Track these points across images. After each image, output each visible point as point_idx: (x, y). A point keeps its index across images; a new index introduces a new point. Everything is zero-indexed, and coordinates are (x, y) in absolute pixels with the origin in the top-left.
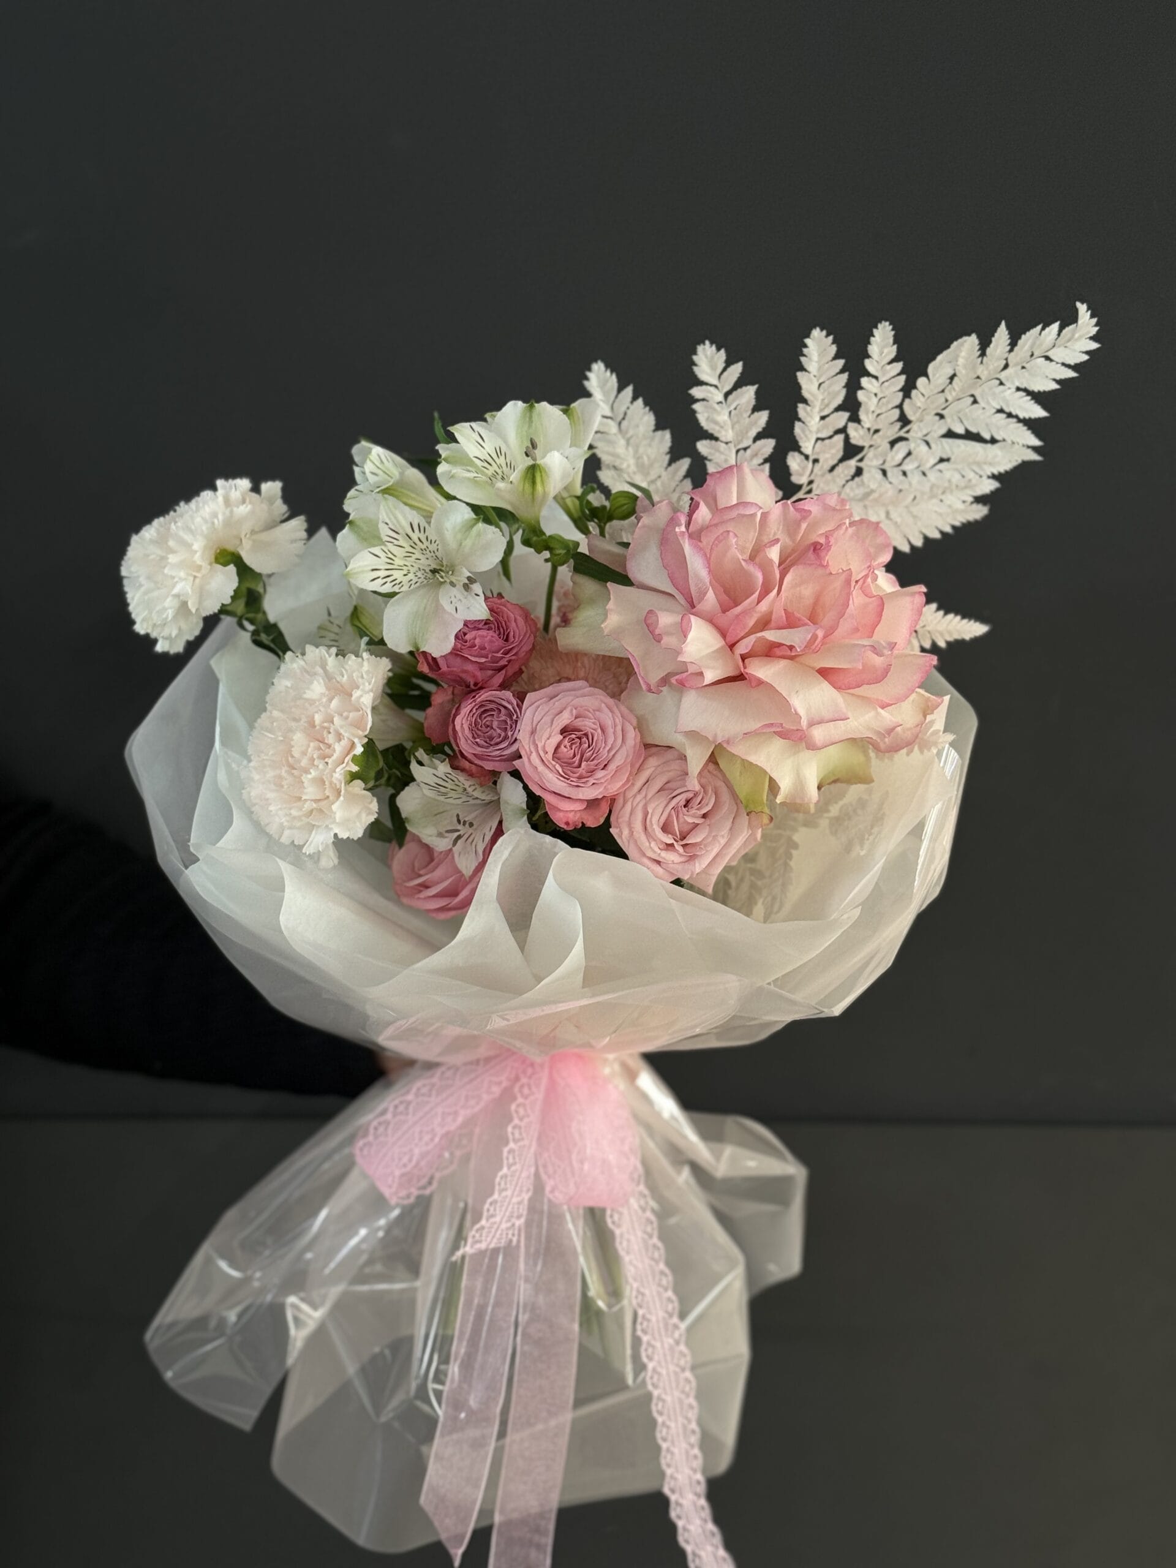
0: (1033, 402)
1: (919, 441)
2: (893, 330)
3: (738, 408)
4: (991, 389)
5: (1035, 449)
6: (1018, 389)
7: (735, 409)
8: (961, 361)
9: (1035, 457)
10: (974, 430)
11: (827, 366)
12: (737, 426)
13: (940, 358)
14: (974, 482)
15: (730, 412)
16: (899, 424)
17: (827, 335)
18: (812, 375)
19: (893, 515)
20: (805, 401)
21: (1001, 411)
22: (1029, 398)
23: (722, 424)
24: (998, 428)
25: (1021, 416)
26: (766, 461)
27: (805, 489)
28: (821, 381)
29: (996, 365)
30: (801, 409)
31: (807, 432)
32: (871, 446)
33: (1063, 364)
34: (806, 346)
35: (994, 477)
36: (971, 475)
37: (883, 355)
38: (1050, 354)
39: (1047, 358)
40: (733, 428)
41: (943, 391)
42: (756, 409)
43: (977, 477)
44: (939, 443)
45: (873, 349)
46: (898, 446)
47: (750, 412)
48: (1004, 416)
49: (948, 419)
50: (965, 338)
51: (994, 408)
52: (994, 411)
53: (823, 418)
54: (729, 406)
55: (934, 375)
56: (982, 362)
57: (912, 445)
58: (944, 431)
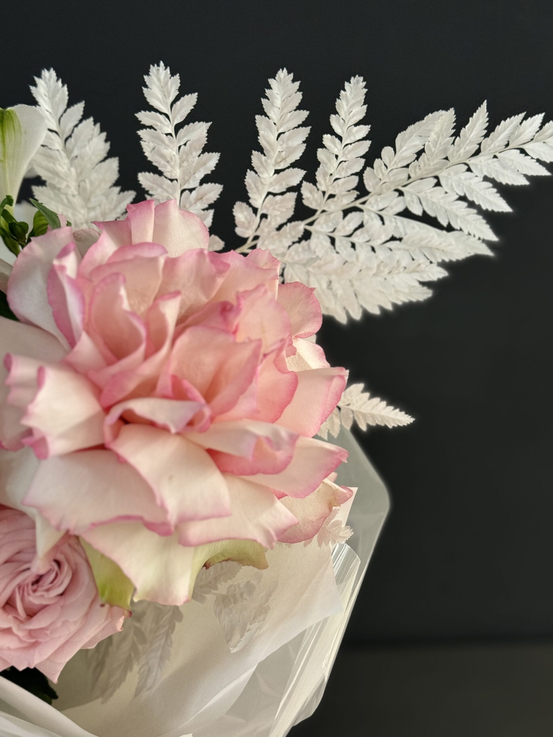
0: (498, 195)
1: (373, 215)
2: (365, 87)
3: (187, 144)
4: (456, 173)
5: (490, 245)
6: (486, 179)
7: (185, 144)
8: (433, 136)
9: (487, 252)
10: (432, 214)
11: (289, 115)
12: (185, 164)
13: (411, 128)
14: (423, 266)
15: (180, 147)
16: (356, 193)
17: (294, 81)
18: (271, 122)
19: (335, 285)
20: (261, 150)
21: (463, 198)
22: (495, 190)
23: (169, 159)
24: (457, 216)
25: (484, 208)
26: (210, 207)
27: (249, 243)
28: (281, 131)
29: (467, 148)
30: (256, 157)
31: (259, 184)
32: (323, 211)
33: (538, 160)
34: (270, 87)
35: (443, 265)
36: (422, 260)
37: (351, 114)
38: (526, 147)
39: (523, 151)
40: (180, 166)
41: (407, 166)
42: (207, 149)
43: (428, 262)
44: (393, 220)
45: (341, 105)
46: (350, 216)
47: (200, 152)
48: (465, 204)
49: (407, 197)
50: (442, 112)
51: (457, 194)
52: (457, 197)
53: (277, 172)
54: (179, 141)
55: (401, 147)
56: (453, 143)
57: (365, 217)
58: (400, 208)
